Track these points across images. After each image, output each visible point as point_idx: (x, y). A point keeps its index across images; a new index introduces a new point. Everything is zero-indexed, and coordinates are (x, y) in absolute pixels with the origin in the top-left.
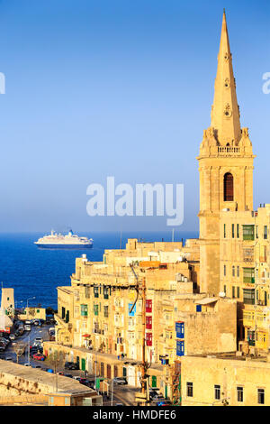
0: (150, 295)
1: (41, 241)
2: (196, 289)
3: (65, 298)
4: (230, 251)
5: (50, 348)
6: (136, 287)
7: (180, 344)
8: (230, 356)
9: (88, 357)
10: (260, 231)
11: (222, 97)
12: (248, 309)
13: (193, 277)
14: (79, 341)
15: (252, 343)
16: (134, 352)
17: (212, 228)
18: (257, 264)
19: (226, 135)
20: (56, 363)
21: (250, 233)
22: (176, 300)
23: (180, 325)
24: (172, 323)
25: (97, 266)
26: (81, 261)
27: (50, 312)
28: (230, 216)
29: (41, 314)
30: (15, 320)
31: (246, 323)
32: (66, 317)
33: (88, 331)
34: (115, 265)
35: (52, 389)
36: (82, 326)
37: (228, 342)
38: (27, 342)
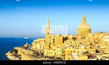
0: (41, 43)
1: (24, 38)
2: (45, 43)
3: (32, 44)
4: (48, 39)
5: (31, 48)
6: (39, 42)
7: (44, 48)
8: (48, 49)
9: (35, 49)
10: (51, 37)
11: (48, 24)
12: (50, 45)
13: (45, 42)
14: (34, 48)
15: (50, 48)
16: (39, 49)
17: (47, 37)
18: (51, 40)
19: (48, 28)
20: (32, 50)
21: (50, 37)
22: (43, 44)
23: (44, 46)
24: (43, 46)
25: (36, 40)
26: (34, 40)
27: (31, 45)
28: (48, 36)
29: (30, 45)
30: (28, 46)
31: (50, 46)
32: (33, 45)
33: (35, 47)
34: (37, 40)
35: (31, 52)
36: (34, 46)
37: (48, 48)
38: (29, 48)
